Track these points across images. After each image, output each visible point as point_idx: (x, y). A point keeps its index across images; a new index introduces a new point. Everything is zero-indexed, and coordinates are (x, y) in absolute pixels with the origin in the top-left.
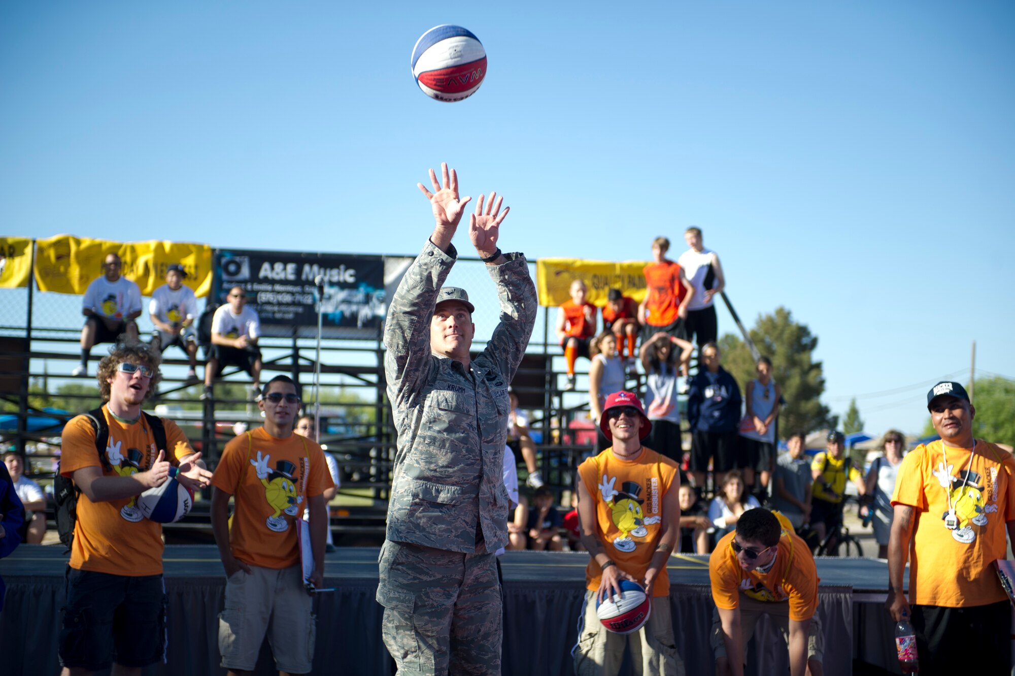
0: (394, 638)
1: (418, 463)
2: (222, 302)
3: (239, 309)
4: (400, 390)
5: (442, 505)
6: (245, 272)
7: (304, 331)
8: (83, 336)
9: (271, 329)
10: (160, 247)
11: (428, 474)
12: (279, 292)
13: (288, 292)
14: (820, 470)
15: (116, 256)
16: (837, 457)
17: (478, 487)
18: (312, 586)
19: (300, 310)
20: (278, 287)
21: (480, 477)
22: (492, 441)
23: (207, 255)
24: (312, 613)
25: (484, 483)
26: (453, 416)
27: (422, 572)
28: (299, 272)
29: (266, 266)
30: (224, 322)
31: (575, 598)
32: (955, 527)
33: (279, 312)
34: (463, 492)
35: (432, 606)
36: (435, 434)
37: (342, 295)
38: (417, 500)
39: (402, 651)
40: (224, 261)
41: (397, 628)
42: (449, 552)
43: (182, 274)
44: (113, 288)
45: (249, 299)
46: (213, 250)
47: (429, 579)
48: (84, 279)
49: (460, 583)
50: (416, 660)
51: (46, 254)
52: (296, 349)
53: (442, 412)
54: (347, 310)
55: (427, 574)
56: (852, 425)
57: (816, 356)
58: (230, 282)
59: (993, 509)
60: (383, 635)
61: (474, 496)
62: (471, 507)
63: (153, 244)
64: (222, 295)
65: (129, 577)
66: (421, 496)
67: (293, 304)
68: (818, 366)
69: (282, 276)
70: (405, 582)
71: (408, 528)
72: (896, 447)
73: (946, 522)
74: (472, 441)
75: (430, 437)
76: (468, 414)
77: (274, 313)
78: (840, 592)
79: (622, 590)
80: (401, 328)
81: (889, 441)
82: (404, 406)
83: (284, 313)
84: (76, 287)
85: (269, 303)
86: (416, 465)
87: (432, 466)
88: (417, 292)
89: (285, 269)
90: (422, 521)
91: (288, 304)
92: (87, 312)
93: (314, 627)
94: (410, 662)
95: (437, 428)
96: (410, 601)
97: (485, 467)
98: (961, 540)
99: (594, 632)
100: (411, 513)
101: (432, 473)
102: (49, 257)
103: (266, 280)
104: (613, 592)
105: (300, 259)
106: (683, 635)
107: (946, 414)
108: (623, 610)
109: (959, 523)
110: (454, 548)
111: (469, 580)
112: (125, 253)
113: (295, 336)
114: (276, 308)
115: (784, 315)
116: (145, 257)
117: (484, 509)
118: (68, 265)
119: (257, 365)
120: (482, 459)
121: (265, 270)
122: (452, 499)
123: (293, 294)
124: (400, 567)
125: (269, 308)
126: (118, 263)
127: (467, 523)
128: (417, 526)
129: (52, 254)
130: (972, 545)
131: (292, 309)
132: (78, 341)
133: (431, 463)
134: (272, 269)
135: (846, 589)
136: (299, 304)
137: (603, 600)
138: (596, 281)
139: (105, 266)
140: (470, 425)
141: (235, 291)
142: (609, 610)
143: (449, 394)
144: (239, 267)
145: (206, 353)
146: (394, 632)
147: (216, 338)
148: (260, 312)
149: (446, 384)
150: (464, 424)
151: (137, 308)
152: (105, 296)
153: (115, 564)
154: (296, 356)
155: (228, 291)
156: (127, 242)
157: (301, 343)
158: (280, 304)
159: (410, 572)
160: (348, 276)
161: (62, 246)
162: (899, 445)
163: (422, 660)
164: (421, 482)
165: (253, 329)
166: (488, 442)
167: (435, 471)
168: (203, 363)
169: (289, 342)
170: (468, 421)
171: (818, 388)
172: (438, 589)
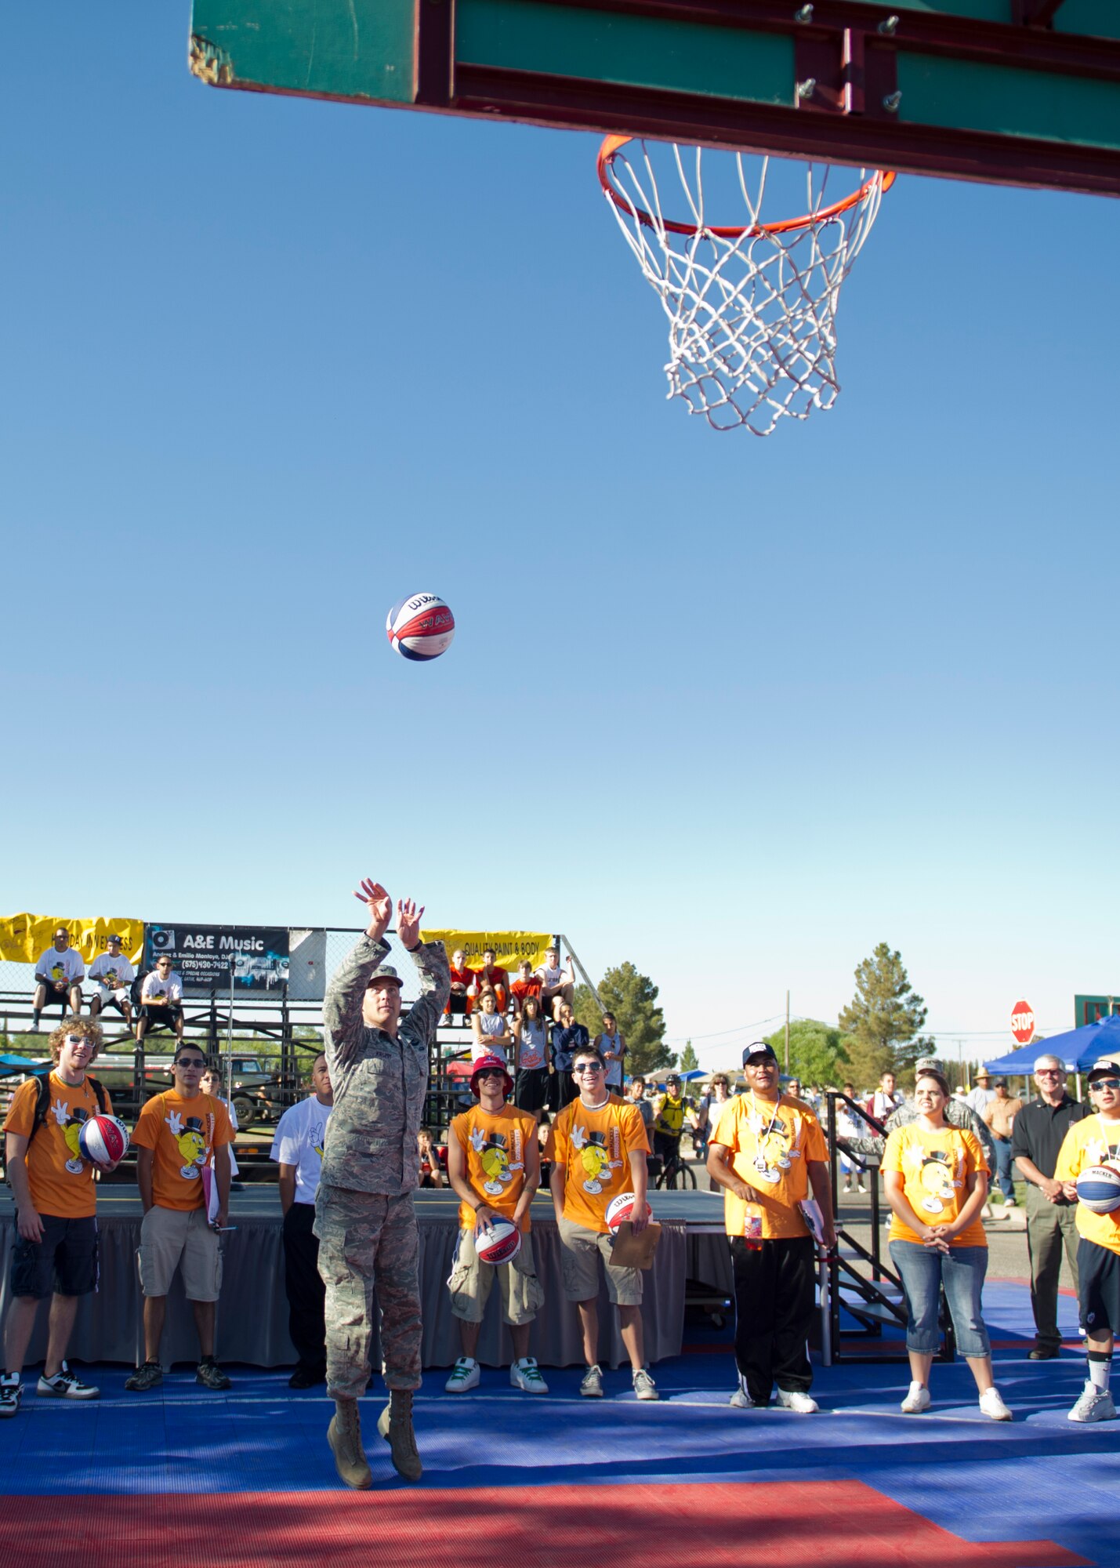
0: (328, 1267)
1: (351, 1119)
2: (152, 969)
3: (166, 974)
4: (337, 1058)
5: (371, 1155)
6: (172, 943)
7: (220, 993)
8: (35, 998)
9: (193, 992)
10: (101, 922)
11: (359, 1127)
12: (199, 960)
13: (207, 960)
14: (660, 1108)
15: (64, 930)
16: (676, 1097)
17: (402, 1138)
18: (217, 1225)
19: (217, 974)
20: (198, 956)
21: (404, 1130)
22: (414, 1098)
23: (140, 929)
24: (219, 1249)
25: (406, 1134)
26: (381, 1079)
27: (352, 1210)
28: (216, 942)
29: (189, 937)
30: (152, 986)
31: (450, 1233)
32: (764, 1169)
33: (200, 976)
34: (390, 1143)
35: (360, 1240)
36: (366, 1095)
37: (253, 962)
38: (351, 1152)
39: (336, 1278)
40: (154, 933)
41: (331, 1258)
42: (378, 1194)
43: (117, 943)
44: (61, 957)
45: (174, 966)
46: (145, 924)
47: (358, 1216)
48: (36, 949)
49: (384, 1219)
50: (348, 1285)
51: (6, 929)
52: (214, 1008)
53: (370, 1075)
54: (257, 974)
55: (357, 1212)
56: (688, 1063)
57: (657, 1004)
58: (158, 951)
59: (796, 1154)
60: (318, 1265)
61: (398, 1146)
62: (396, 1156)
63: (95, 920)
64: (152, 963)
65: (69, 1220)
66: (354, 1148)
67: (212, 969)
68: (659, 1012)
69: (203, 946)
70: (337, 1219)
71: (344, 1175)
72: (723, 1089)
73: (756, 1166)
74: (397, 1100)
75: (361, 1097)
76: (393, 1076)
77: (196, 977)
78: (675, 1225)
79: (493, 1224)
80: (338, 1006)
81: (718, 1084)
82: (341, 1071)
83: (204, 977)
84: (31, 958)
85: (191, 969)
86: (350, 1121)
87: (364, 1122)
88: (352, 976)
89: (205, 940)
90: (356, 1170)
91: (207, 970)
92: (39, 978)
93: (220, 1261)
94: (343, 1287)
95: (367, 1089)
96: (341, 1235)
97: (408, 1122)
98: (768, 1179)
99: (468, 1265)
100: (347, 1163)
101: (364, 1128)
102: (9, 931)
103: (189, 950)
104: (486, 1227)
105: (217, 932)
106: (542, 1264)
107: (761, 1068)
108: (497, 1240)
109: (767, 1165)
110: (383, 1192)
111: (392, 1216)
112: (71, 927)
113: (213, 997)
114: (197, 974)
115: (629, 968)
116: (89, 930)
117: (408, 1157)
118: (25, 938)
119: (180, 1023)
120: (405, 1114)
121: (188, 941)
122: (380, 1150)
123: (211, 961)
124: (334, 1206)
125: (191, 973)
126: (66, 936)
127: (393, 1170)
128: (351, 1174)
129: (11, 928)
130: (778, 1183)
131: (210, 974)
132: (31, 1002)
133: (363, 1119)
134: (194, 940)
135: (680, 1223)
136: (217, 970)
137: (479, 1235)
138: (467, 948)
139: (55, 938)
140: (395, 1086)
141: (163, 960)
142: (485, 1242)
143: (376, 1061)
144: (166, 938)
145: (137, 1013)
146: (327, 1262)
147: (146, 1000)
148: (183, 977)
149: (375, 1051)
150: (390, 1086)
151: (80, 975)
152: (55, 964)
153: (58, 1207)
154: (213, 1014)
155: (158, 959)
156: (74, 918)
157: (218, 1003)
158: (200, 970)
159: (342, 1210)
160: (258, 946)
161: (19, 921)
162: (726, 1086)
163: (353, 1284)
164: (353, 1135)
165: (176, 991)
166: (411, 1100)
167: (366, 1126)
168: (136, 1021)
169: (208, 1002)
170: (393, 1083)
171: (659, 1032)
172: (365, 1225)
